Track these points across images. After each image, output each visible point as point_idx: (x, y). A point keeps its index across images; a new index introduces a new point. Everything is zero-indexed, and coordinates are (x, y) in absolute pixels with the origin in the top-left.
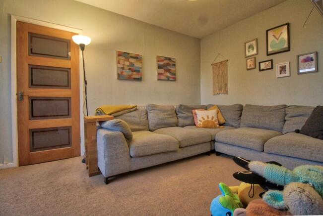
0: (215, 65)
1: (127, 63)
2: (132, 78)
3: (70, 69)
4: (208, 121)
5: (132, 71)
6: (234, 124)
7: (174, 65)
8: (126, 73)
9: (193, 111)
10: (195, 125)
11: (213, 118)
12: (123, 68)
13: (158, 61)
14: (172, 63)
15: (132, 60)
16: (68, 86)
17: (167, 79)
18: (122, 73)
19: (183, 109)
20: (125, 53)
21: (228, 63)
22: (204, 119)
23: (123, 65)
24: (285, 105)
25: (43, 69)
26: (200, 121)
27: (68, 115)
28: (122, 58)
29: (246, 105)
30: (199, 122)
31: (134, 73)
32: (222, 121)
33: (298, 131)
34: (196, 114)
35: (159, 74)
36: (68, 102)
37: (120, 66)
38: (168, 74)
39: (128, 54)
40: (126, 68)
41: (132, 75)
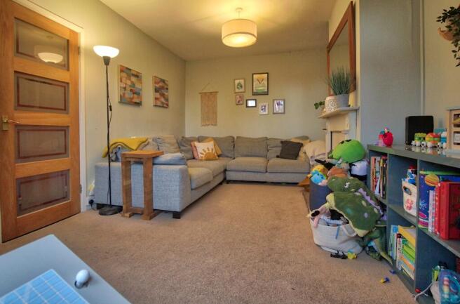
0: (203, 95)
1: (129, 83)
2: (132, 102)
3: (68, 83)
4: (209, 153)
5: (134, 93)
6: (230, 155)
7: (167, 89)
8: (128, 95)
9: (192, 143)
10: (194, 158)
11: (212, 150)
12: (125, 88)
13: (156, 83)
14: (166, 87)
15: (133, 79)
16: (65, 109)
17: (161, 105)
18: (124, 94)
19: (185, 142)
20: (127, 68)
21: (218, 95)
22: (205, 152)
23: (126, 84)
24: (266, 138)
25: (44, 83)
26: (201, 153)
27: (64, 152)
28: (124, 75)
29: (237, 137)
30: (200, 155)
31: (135, 96)
32: (220, 152)
33: (278, 157)
34: (195, 147)
35: (156, 99)
36: (65, 133)
37: (123, 85)
38: (163, 100)
39: (130, 70)
40: (128, 89)
41: (133, 98)
